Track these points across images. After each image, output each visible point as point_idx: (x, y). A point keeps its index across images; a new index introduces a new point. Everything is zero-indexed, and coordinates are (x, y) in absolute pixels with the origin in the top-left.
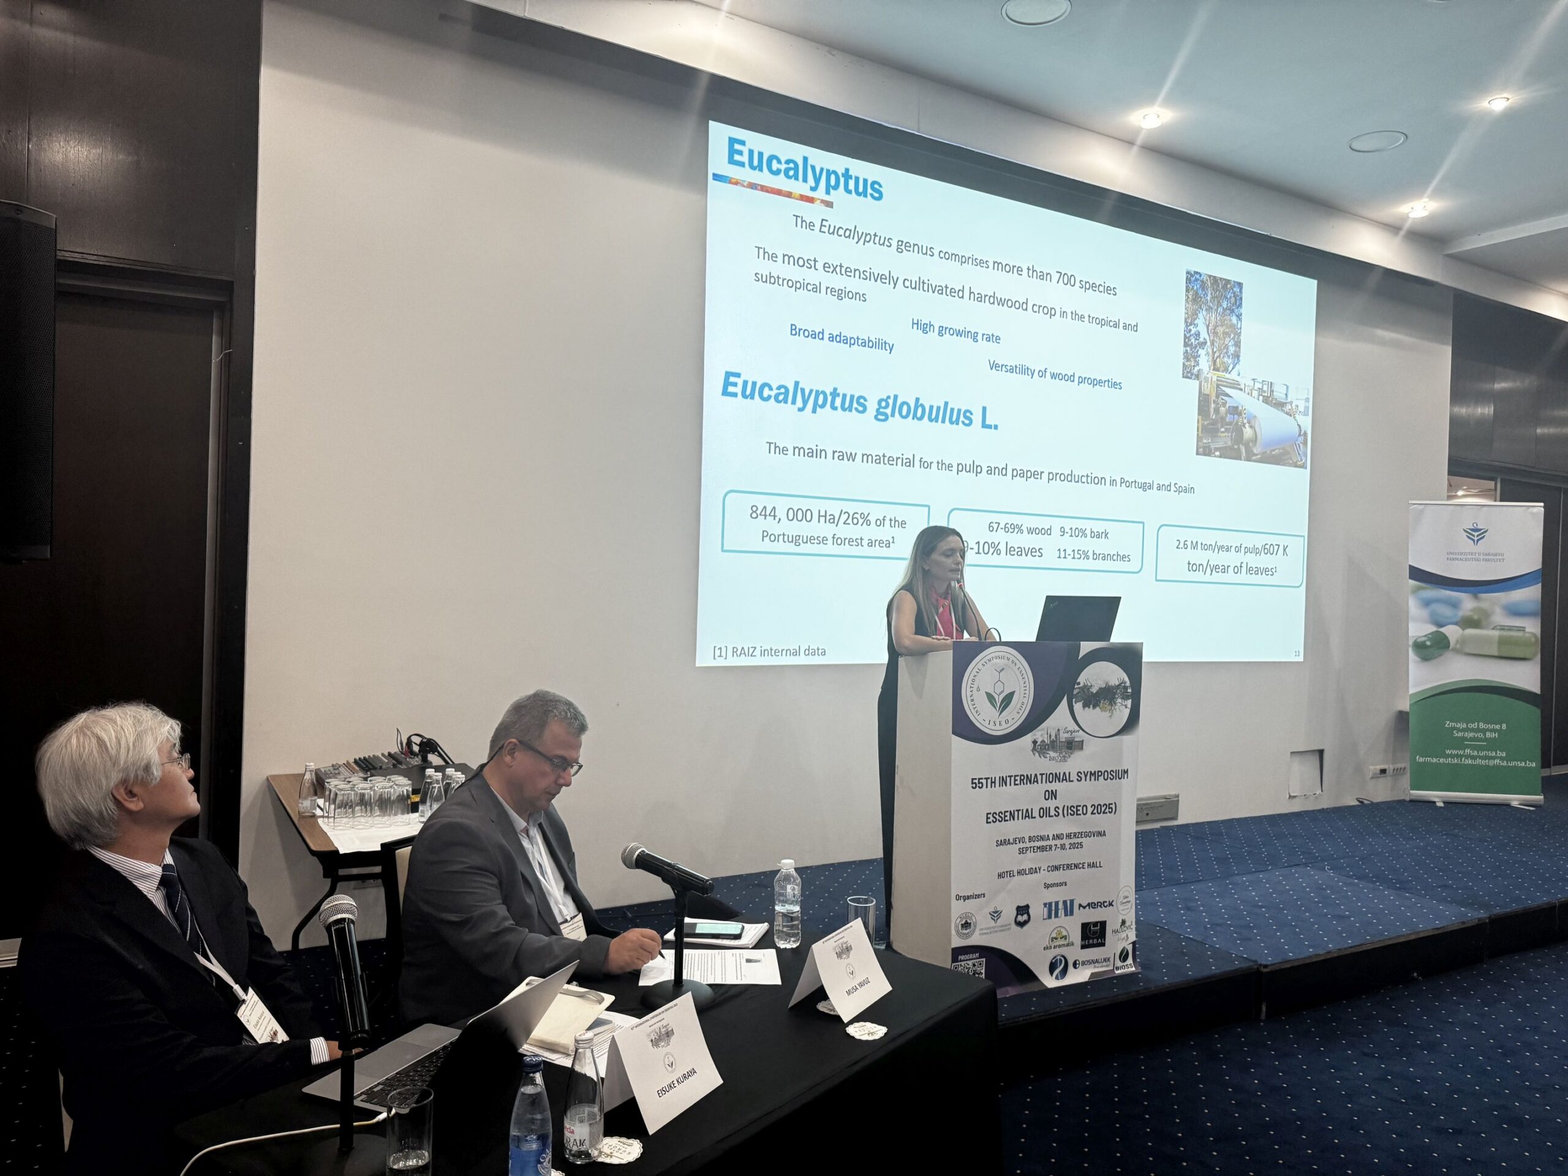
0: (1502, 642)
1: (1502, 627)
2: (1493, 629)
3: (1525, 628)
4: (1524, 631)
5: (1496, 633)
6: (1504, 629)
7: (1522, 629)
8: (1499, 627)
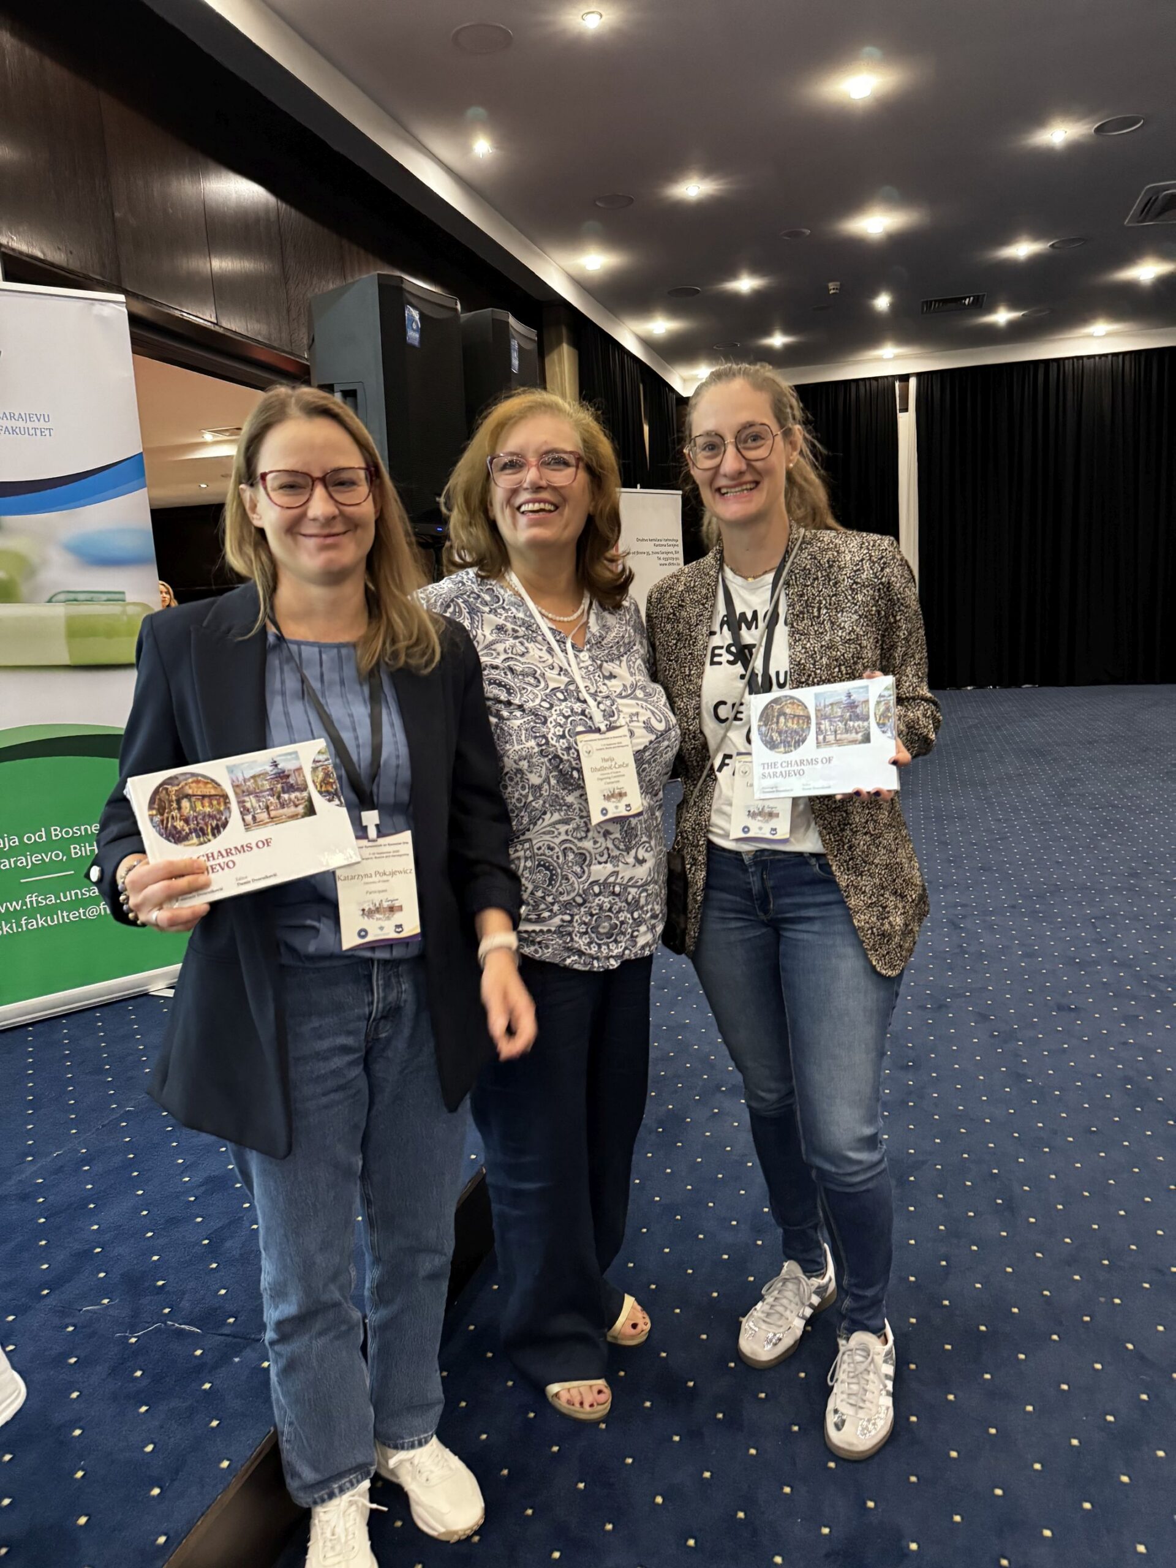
0: (76, 631)
1: (72, 596)
2: (50, 601)
3: (123, 593)
4: (124, 601)
5: (59, 610)
6: (76, 600)
7: (116, 597)
8: (62, 597)
